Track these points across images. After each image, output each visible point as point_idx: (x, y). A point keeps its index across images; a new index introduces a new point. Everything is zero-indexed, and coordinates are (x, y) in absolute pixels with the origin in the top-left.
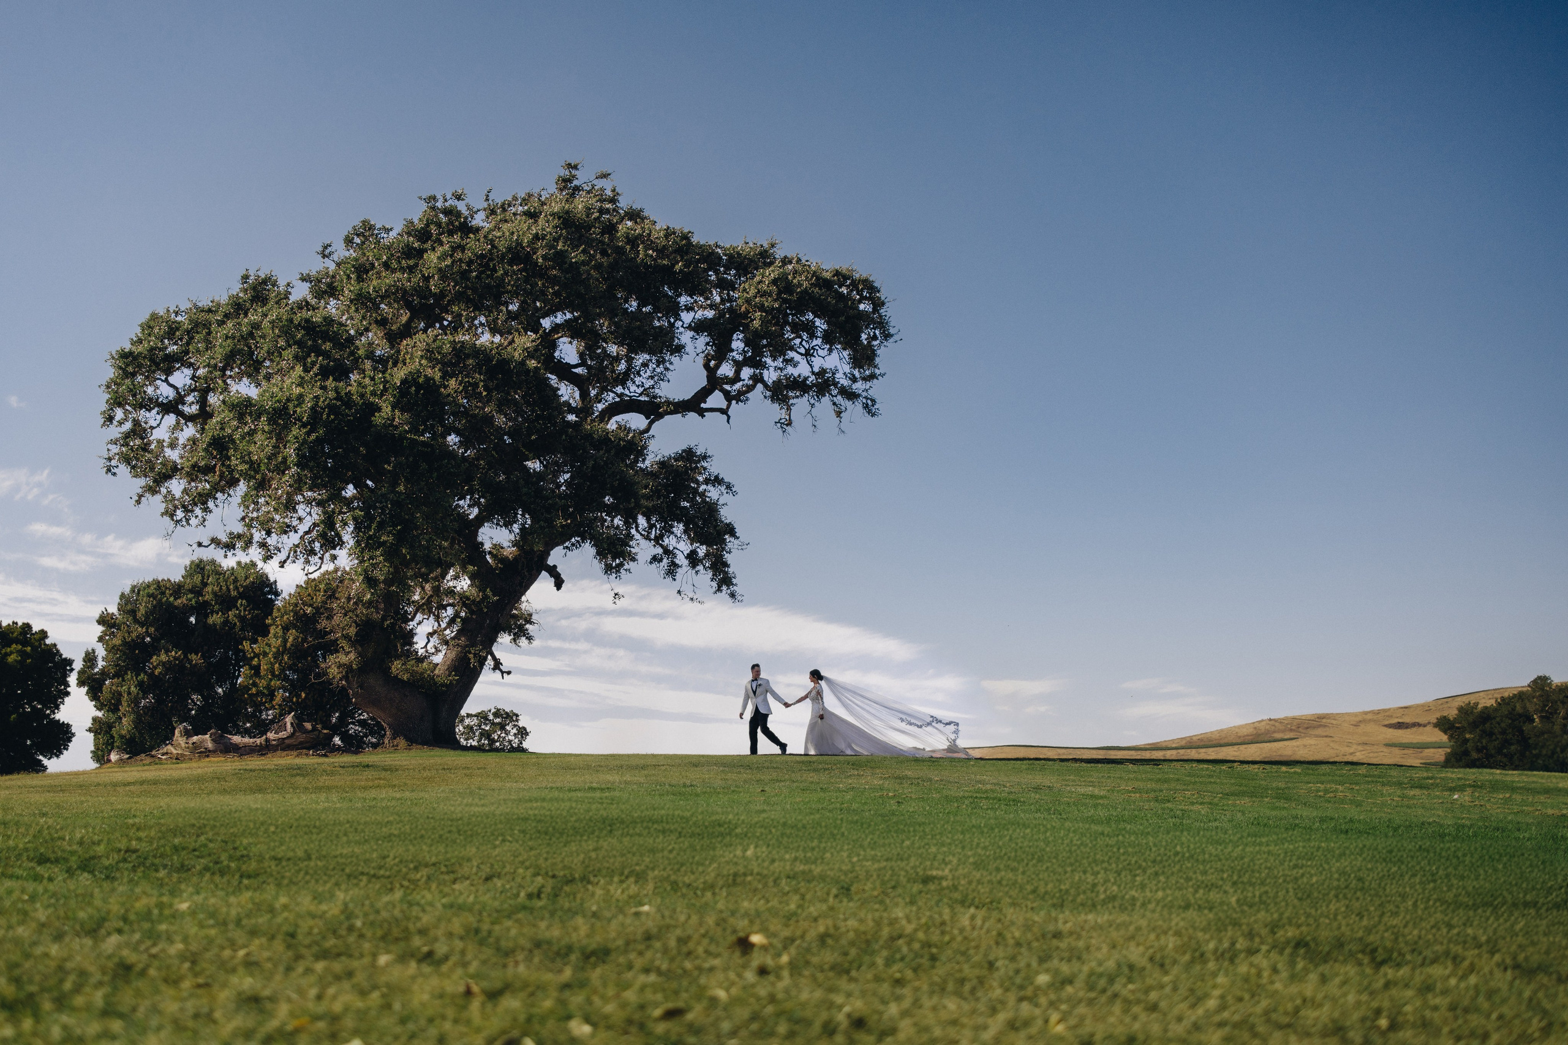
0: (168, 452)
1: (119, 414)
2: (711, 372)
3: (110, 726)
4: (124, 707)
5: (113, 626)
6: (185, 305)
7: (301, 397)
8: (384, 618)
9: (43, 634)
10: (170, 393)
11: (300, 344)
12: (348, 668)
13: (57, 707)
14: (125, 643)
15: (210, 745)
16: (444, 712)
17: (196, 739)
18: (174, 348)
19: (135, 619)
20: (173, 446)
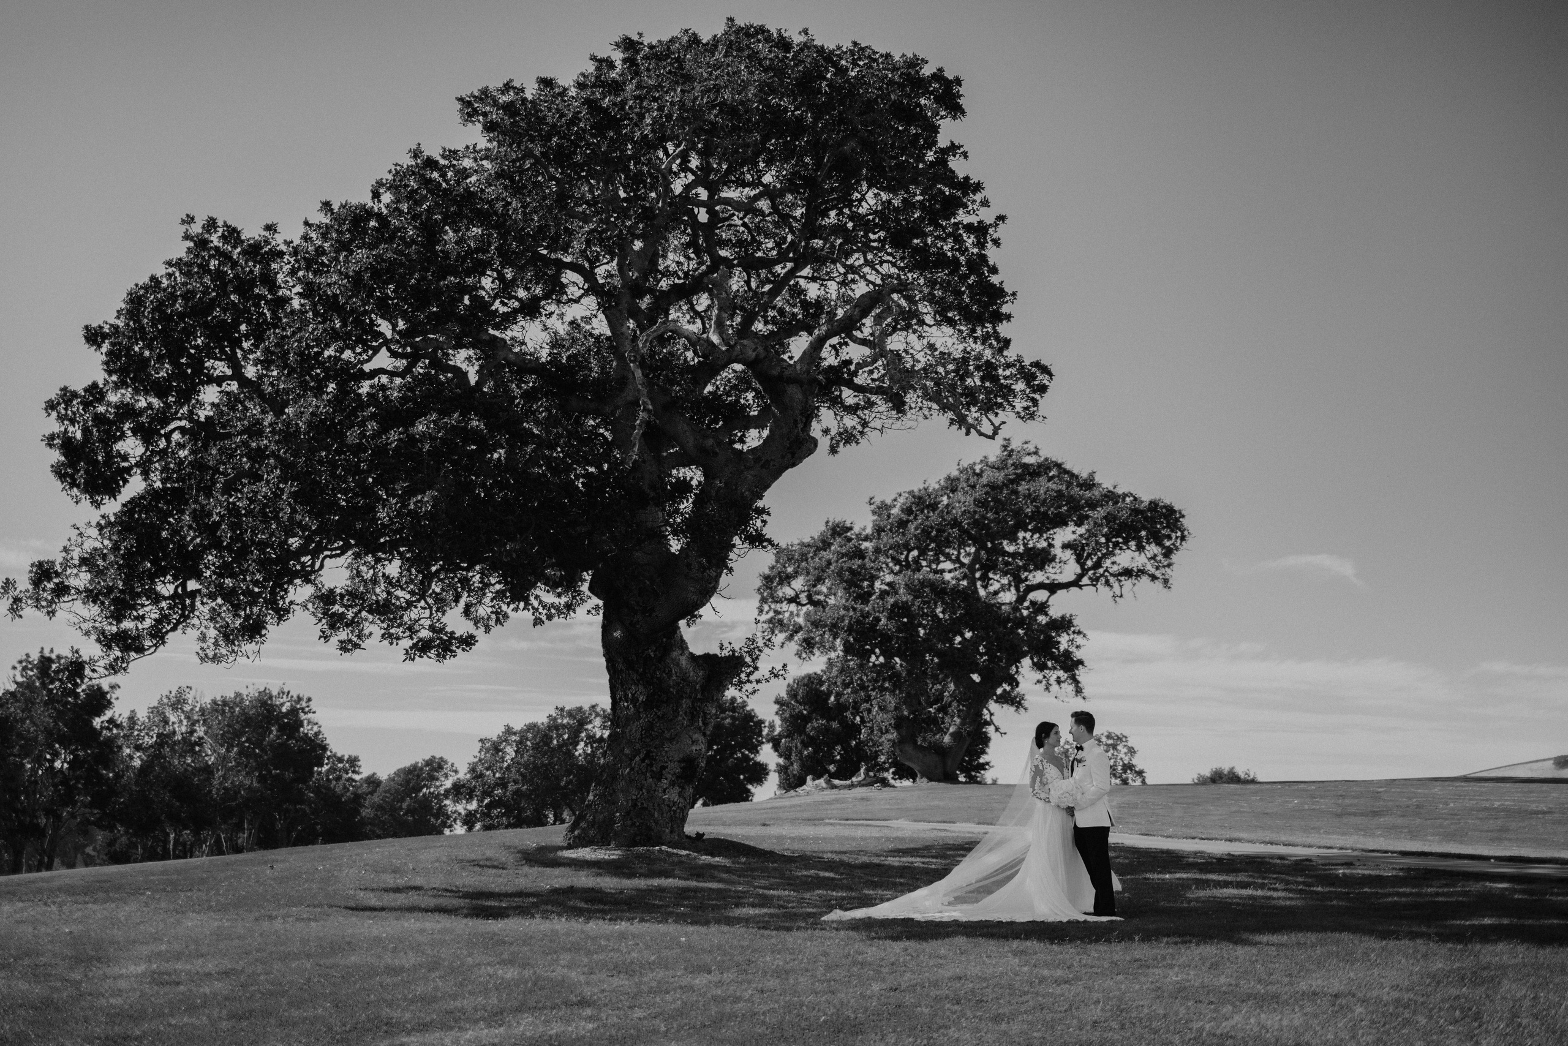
0: (796, 619)
1: (766, 608)
2: (1082, 567)
3: (786, 768)
4: (794, 757)
5: (784, 705)
6: (796, 542)
7: (843, 616)
8: (909, 715)
10: (793, 594)
11: (847, 581)
12: (894, 741)
13: (758, 752)
14: (791, 716)
15: (824, 785)
16: (949, 762)
17: (817, 782)
18: (790, 570)
19: (797, 701)
20: (798, 615)
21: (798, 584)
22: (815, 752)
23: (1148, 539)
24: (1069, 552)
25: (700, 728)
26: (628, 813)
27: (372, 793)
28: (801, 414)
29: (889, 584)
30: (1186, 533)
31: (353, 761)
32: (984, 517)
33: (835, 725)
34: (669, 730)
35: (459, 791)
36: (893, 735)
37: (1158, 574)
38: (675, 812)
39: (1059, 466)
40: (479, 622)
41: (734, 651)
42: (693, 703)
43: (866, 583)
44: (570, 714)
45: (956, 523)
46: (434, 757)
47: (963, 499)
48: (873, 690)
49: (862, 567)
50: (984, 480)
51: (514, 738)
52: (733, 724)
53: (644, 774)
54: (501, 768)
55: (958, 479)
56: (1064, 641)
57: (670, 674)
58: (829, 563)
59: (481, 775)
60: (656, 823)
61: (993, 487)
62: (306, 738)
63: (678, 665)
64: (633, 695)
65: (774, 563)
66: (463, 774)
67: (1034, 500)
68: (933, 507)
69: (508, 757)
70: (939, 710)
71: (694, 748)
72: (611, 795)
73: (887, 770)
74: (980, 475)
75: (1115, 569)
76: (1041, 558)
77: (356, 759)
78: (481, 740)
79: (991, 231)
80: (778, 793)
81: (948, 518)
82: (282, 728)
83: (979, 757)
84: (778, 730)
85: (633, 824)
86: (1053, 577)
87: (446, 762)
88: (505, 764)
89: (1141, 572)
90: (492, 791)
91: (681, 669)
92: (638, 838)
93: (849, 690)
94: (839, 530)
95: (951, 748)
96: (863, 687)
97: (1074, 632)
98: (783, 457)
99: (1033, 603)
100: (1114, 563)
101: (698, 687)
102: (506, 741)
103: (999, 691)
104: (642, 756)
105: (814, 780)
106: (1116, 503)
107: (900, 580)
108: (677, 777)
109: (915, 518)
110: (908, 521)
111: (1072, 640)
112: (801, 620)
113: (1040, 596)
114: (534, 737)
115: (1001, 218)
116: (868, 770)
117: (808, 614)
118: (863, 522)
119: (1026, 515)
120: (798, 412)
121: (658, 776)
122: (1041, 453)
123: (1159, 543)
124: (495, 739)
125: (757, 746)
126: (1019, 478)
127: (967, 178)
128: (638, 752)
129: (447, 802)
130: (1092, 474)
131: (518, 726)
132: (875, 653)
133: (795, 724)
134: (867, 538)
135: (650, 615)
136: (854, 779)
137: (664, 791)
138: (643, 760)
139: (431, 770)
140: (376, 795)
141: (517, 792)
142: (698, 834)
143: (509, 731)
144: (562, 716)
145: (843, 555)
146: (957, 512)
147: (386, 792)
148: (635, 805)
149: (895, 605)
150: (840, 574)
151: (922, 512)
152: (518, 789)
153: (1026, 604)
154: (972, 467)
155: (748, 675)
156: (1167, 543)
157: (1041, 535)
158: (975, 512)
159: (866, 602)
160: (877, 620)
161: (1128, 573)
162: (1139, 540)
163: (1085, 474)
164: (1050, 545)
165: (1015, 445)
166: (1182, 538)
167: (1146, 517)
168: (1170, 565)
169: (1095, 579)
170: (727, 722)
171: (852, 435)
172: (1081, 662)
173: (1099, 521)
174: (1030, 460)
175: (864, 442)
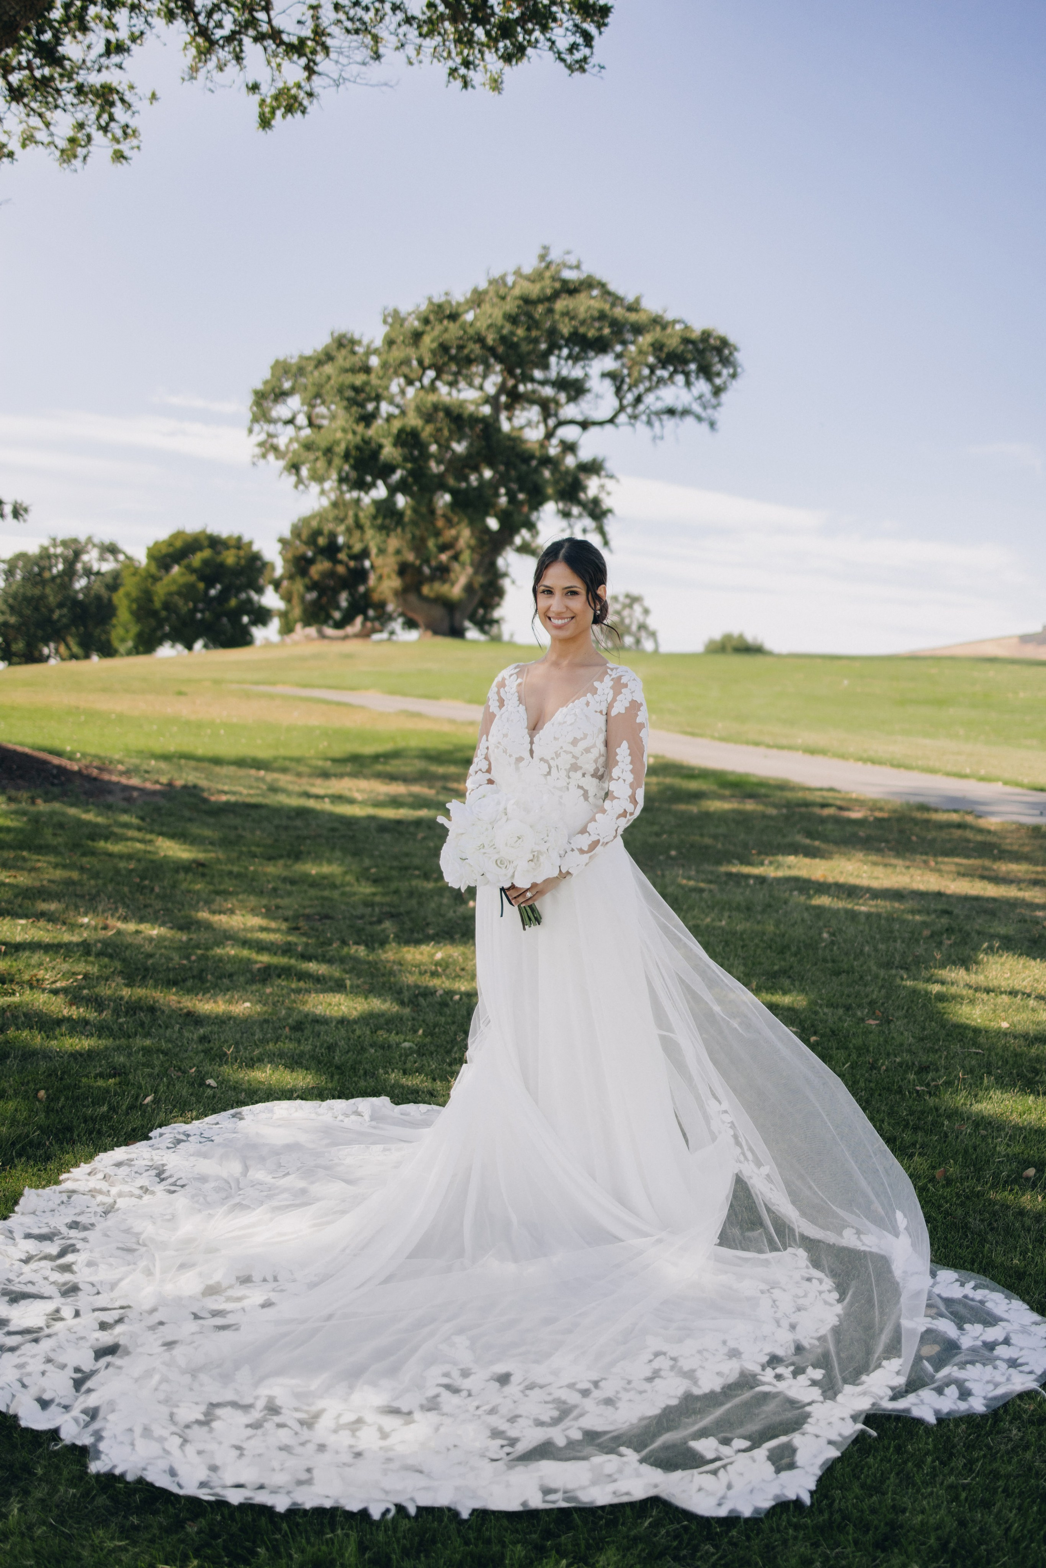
1: (257, 429)
2: (620, 401)
3: (288, 611)
4: (296, 601)
5: (287, 544)
6: (295, 354)
7: (341, 440)
8: (414, 561)
9: (250, 544)
10: (289, 414)
11: (348, 399)
12: (398, 588)
13: (261, 595)
14: (294, 557)
15: (314, 634)
16: (458, 614)
17: (310, 629)
18: (287, 385)
19: (301, 540)
20: (295, 440)
21: (294, 403)
22: (320, 597)
23: (697, 374)
24: (608, 382)
29: (397, 407)
30: (739, 370)
32: (513, 334)
33: (341, 568)
36: (397, 582)
37: (703, 414)
39: (602, 286)
43: (370, 404)
44: (64, 543)
45: (480, 340)
47: (490, 313)
49: (367, 383)
50: (517, 292)
52: (237, 563)
55: (486, 291)
56: (593, 486)
58: (330, 378)
61: (526, 300)
67: (572, 318)
68: (454, 317)
70: (447, 558)
74: (513, 287)
75: (659, 406)
76: (575, 390)
80: (278, 636)
81: (471, 332)
83: (493, 611)
89: (686, 412)
94: (344, 343)
95: (460, 600)
97: (605, 476)
99: (563, 443)
100: (658, 398)
103: (518, 541)
105: (307, 627)
106: (664, 329)
109: (433, 329)
110: (424, 333)
111: (602, 486)
113: (569, 433)
114: (25, 567)
117: (304, 438)
118: (373, 333)
119: (562, 337)
122: (584, 267)
123: (709, 380)
126: (556, 295)
130: (638, 300)
132: (375, 486)
133: (300, 565)
134: (376, 352)
136: (349, 630)
144: (55, 546)
145: (347, 370)
146: (482, 325)
149: (401, 431)
150: (340, 391)
151: (441, 321)
153: (555, 442)
154: (503, 278)
156: (718, 381)
157: (578, 362)
158: (502, 327)
159: (368, 425)
160: (381, 447)
161: (671, 412)
162: (687, 375)
163: (630, 298)
164: (586, 375)
165: (555, 255)
166: (734, 376)
167: (697, 350)
168: (719, 405)
169: (634, 417)
170: (230, 558)
171: (295, 98)
172: (610, 511)
173: (645, 348)
174: (569, 275)
175: (312, 107)
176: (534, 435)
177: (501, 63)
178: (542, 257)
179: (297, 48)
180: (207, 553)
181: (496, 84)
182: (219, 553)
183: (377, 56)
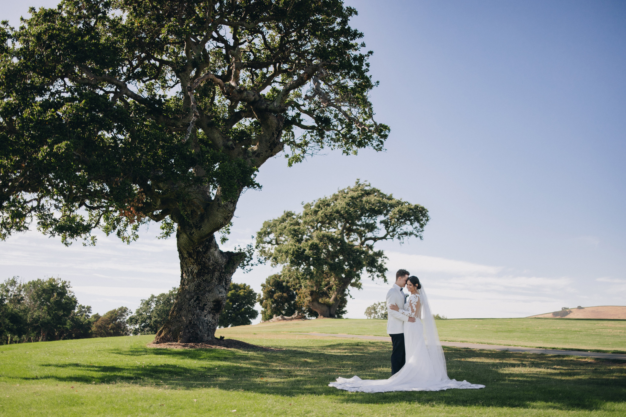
0: (271, 251)
2: (387, 230)
3: (265, 312)
4: (268, 307)
5: (265, 287)
6: (272, 219)
7: (291, 249)
8: (316, 290)
9: (249, 286)
10: (270, 240)
11: (292, 234)
12: (309, 301)
13: (254, 306)
14: (267, 291)
15: (280, 318)
16: (332, 310)
17: (278, 317)
18: (269, 230)
19: (270, 285)
20: (272, 249)
21: (272, 236)
22: (277, 306)
23: (414, 220)
24: (383, 224)
25: (223, 286)
26: (187, 326)
27: (96, 321)
28: (276, 130)
29: (309, 236)
30: (429, 218)
31: (89, 308)
32: (349, 210)
33: (285, 295)
34: (208, 287)
35: (132, 320)
36: (309, 298)
37: (418, 234)
38: (210, 326)
39: (379, 191)
40: (125, 239)
41: (240, 250)
42: (220, 274)
43: (300, 236)
45: (338, 212)
46: (123, 307)
47: (341, 202)
48: (302, 279)
49: (299, 229)
50: (349, 195)
51: (155, 299)
52: (244, 294)
53: (196, 308)
54: (149, 312)
55: (338, 195)
56: (380, 261)
57: (209, 260)
58: (285, 228)
59: (141, 314)
60: (201, 331)
61: (353, 198)
62: (69, 299)
63: (213, 255)
64: (191, 270)
65: (262, 227)
66: (134, 314)
67: (369, 204)
68: (328, 205)
69: (152, 307)
70: (328, 289)
71: (220, 295)
72: (179, 318)
73: (306, 313)
74: (347, 193)
75: (402, 231)
76: (371, 227)
77: (90, 307)
78: (142, 300)
79: (366, 58)
80: (262, 321)
81: (335, 210)
82: (59, 294)
83: (343, 308)
84: (262, 297)
85: (189, 332)
86: (376, 235)
87: (127, 309)
88: (151, 310)
89: (411, 234)
90: (146, 321)
91: (215, 257)
92: (191, 339)
93: (292, 279)
94: (289, 215)
95: (333, 304)
96: (298, 278)
97: (384, 257)
98: (266, 151)
99: (367, 245)
100: (401, 229)
101: (223, 266)
102: (152, 300)
103: (352, 281)
104: (195, 299)
105: (276, 316)
106: (402, 205)
107: (315, 234)
108: (212, 310)
109: (321, 210)
110: (318, 211)
111: (383, 261)
112: (273, 251)
113: (370, 242)
114: (163, 299)
115: (371, 53)
116: (299, 313)
117: (276, 248)
118: (299, 211)
119: (366, 209)
120: (274, 129)
121: (202, 309)
122: (371, 185)
123: (418, 222)
124: (147, 299)
125: (254, 303)
126: (363, 195)
127: (356, 30)
128: (193, 297)
129: (127, 325)
130: (391, 196)
131: (157, 294)
132: (303, 264)
133: (270, 294)
134: (300, 218)
135: (199, 230)
136: (293, 316)
137: (205, 316)
138: (195, 301)
139: (121, 312)
140: (98, 322)
141: (156, 321)
142: (221, 337)
143: (153, 297)
144: (175, 291)
145: (291, 224)
146: (339, 207)
147: (102, 320)
148: (190, 323)
149: (312, 244)
150: (290, 232)
151: (324, 206)
152: (156, 320)
153: (364, 246)
154: (344, 190)
155: (248, 262)
156: (422, 222)
157: (372, 218)
158: (346, 208)
159: (300, 243)
160: (304, 250)
161: (406, 234)
162: (410, 220)
163: (388, 195)
164: (375, 222)
165: (361, 182)
166: (427, 220)
167: (413, 212)
168: (423, 231)
169: (393, 236)
170: (242, 293)
171: (299, 158)
172: (386, 269)
173: (396, 212)
174: (367, 188)
175: (304, 161)
176: (357, 243)
177: (357, 148)
178: (357, 183)
179: (299, 146)
180: (233, 291)
181: (356, 153)
182: (237, 291)
183: (322, 147)
